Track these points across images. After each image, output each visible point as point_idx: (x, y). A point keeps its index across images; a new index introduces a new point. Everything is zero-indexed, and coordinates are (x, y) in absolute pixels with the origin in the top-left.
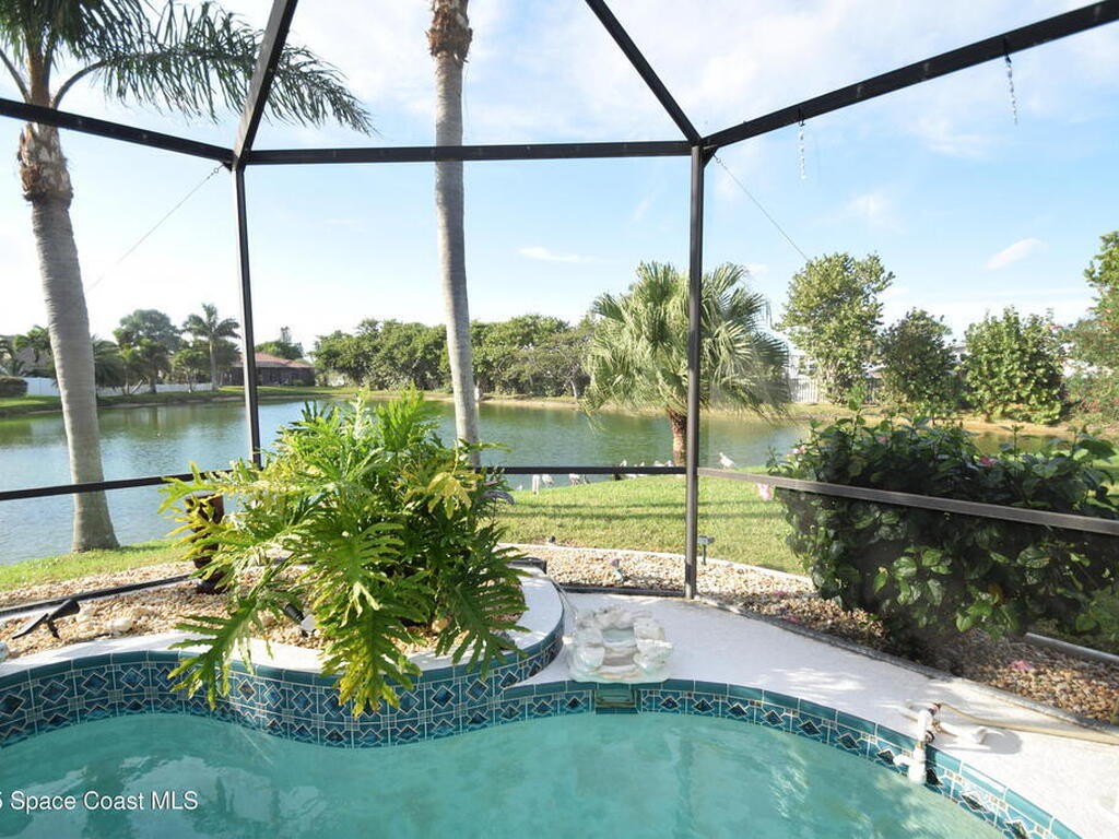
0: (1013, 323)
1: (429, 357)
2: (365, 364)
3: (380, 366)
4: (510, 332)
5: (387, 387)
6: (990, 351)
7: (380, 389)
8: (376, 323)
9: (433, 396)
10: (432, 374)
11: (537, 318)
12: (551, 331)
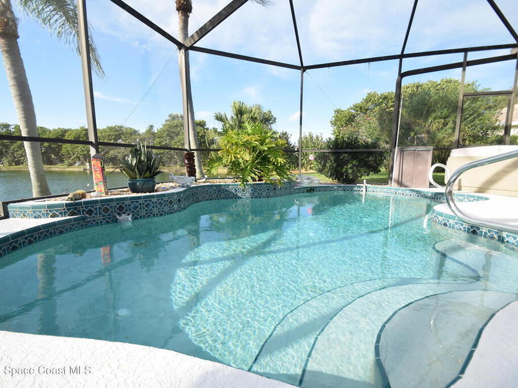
0: (311, 137)
1: (53, 146)
2: (4, 150)
3: (17, 151)
4: (108, 134)
5: (22, 163)
6: (306, 147)
7: (16, 164)
8: (9, 126)
9: (57, 168)
10: (55, 156)
11: (121, 127)
12: (131, 134)
